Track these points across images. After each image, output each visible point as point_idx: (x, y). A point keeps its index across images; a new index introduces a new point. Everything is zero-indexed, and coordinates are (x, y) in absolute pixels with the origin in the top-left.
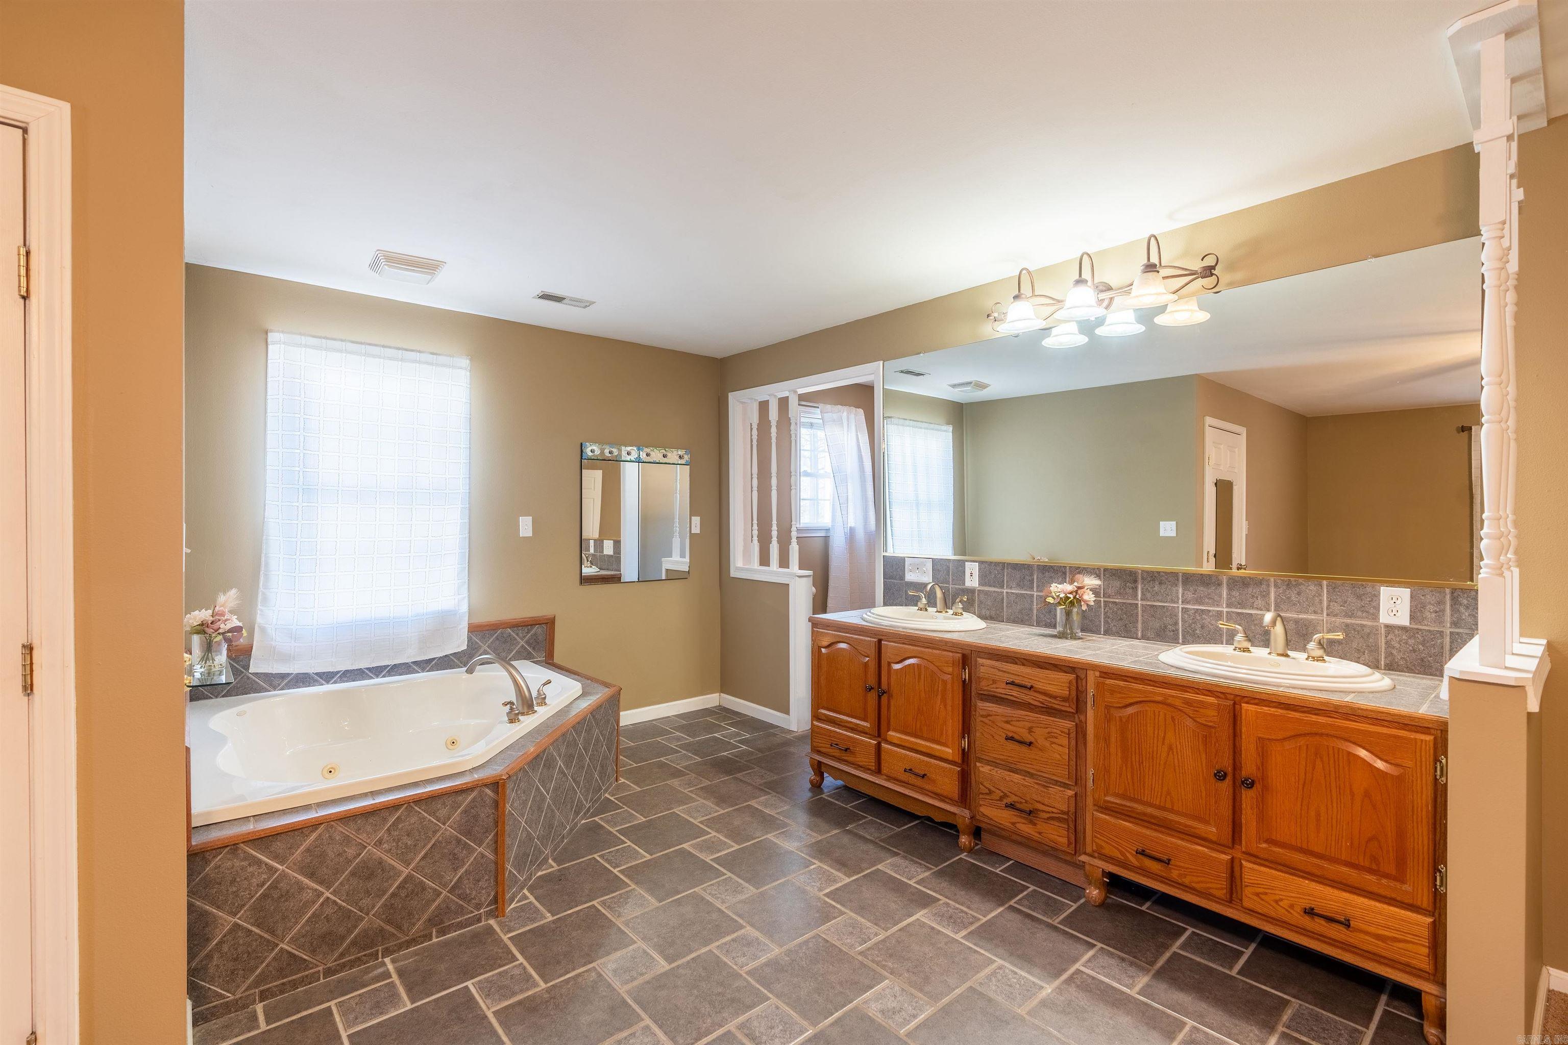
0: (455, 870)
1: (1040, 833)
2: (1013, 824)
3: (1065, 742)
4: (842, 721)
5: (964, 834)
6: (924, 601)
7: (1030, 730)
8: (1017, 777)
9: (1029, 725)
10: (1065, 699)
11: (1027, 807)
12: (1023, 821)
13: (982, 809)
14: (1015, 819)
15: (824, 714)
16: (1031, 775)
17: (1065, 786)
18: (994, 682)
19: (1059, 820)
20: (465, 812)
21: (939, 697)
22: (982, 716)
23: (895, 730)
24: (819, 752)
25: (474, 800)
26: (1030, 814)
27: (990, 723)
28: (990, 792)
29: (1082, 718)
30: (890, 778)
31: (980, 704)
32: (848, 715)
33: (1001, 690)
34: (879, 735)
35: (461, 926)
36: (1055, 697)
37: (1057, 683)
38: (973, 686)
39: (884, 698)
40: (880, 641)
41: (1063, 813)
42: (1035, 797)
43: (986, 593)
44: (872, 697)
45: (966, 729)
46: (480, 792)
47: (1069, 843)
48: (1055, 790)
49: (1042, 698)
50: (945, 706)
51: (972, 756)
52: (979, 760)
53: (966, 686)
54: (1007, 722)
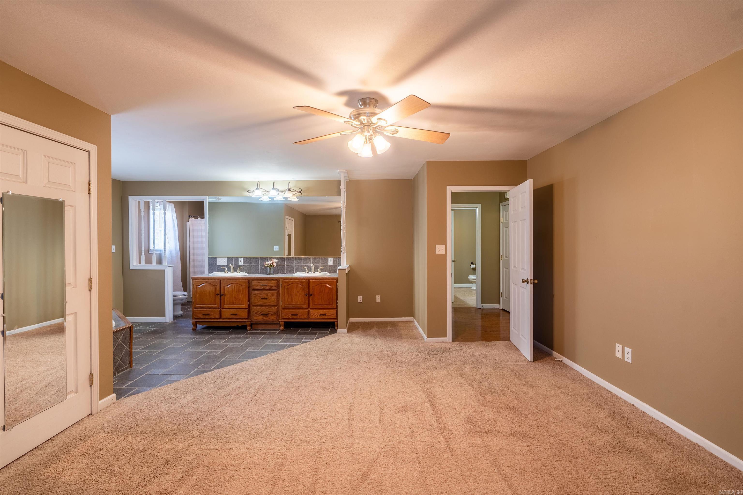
0: (121, 353)
1: (269, 319)
2: (263, 319)
3: (275, 296)
4: (206, 306)
5: (248, 326)
6: (227, 270)
7: (267, 295)
8: (263, 307)
9: (266, 294)
10: (275, 286)
11: (267, 313)
12: (265, 317)
13: (255, 318)
14: (263, 317)
15: (198, 306)
16: (267, 306)
17: (275, 306)
18: (257, 286)
19: (274, 314)
20: (123, 336)
21: (241, 292)
22: (254, 295)
23: (226, 305)
24: (196, 319)
25: (125, 332)
26: (266, 315)
27: (256, 296)
28: (256, 313)
29: (279, 290)
30: (224, 319)
31: (253, 292)
32: (208, 304)
33: (259, 287)
34: (221, 307)
35: (123, 371)
36: (273, 286)
37: (273, 283)
38: (251, 288)
39: (222, 297)
40: (220, 281)
41: (275, 312)
42: (268, 311)
43: (245, 266)
44: (218, 297)
45: (249, 299)
46: (127, 330)
47: (277, 318)
48: (273, 308)
49: (269, 287)
50: (243, 295)
51: (251, 306)
52: (253, 306)
53: (249, 288)
54: (261, 295)
